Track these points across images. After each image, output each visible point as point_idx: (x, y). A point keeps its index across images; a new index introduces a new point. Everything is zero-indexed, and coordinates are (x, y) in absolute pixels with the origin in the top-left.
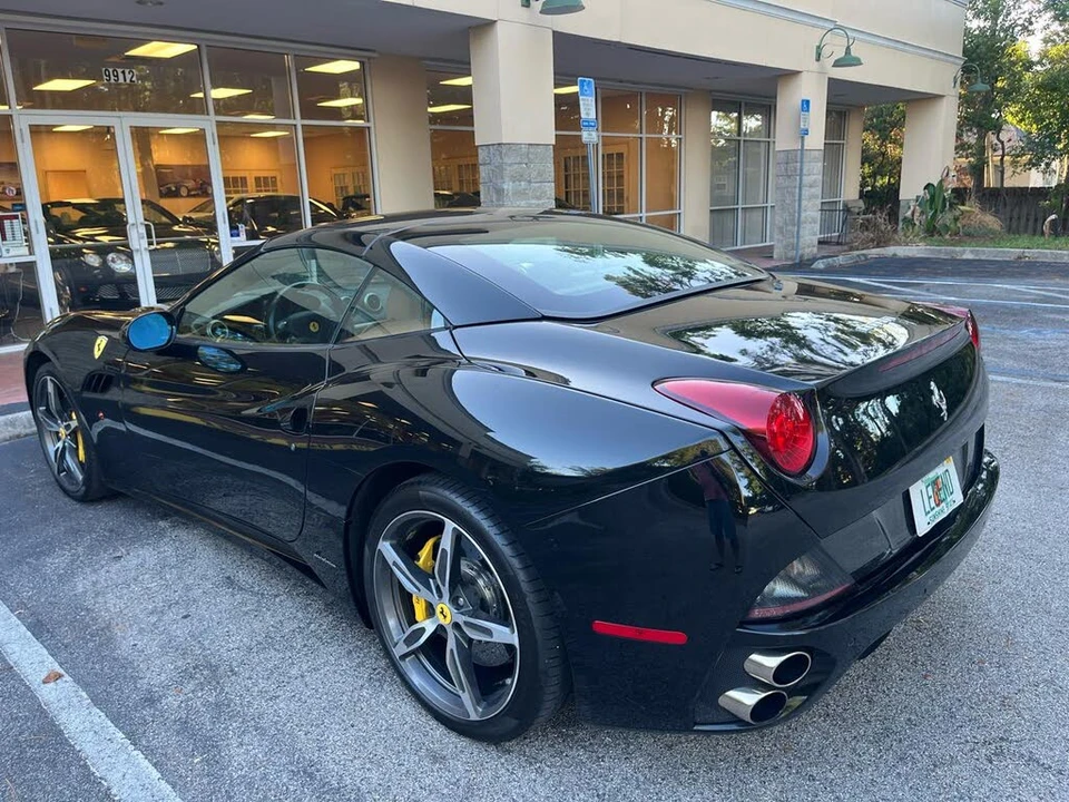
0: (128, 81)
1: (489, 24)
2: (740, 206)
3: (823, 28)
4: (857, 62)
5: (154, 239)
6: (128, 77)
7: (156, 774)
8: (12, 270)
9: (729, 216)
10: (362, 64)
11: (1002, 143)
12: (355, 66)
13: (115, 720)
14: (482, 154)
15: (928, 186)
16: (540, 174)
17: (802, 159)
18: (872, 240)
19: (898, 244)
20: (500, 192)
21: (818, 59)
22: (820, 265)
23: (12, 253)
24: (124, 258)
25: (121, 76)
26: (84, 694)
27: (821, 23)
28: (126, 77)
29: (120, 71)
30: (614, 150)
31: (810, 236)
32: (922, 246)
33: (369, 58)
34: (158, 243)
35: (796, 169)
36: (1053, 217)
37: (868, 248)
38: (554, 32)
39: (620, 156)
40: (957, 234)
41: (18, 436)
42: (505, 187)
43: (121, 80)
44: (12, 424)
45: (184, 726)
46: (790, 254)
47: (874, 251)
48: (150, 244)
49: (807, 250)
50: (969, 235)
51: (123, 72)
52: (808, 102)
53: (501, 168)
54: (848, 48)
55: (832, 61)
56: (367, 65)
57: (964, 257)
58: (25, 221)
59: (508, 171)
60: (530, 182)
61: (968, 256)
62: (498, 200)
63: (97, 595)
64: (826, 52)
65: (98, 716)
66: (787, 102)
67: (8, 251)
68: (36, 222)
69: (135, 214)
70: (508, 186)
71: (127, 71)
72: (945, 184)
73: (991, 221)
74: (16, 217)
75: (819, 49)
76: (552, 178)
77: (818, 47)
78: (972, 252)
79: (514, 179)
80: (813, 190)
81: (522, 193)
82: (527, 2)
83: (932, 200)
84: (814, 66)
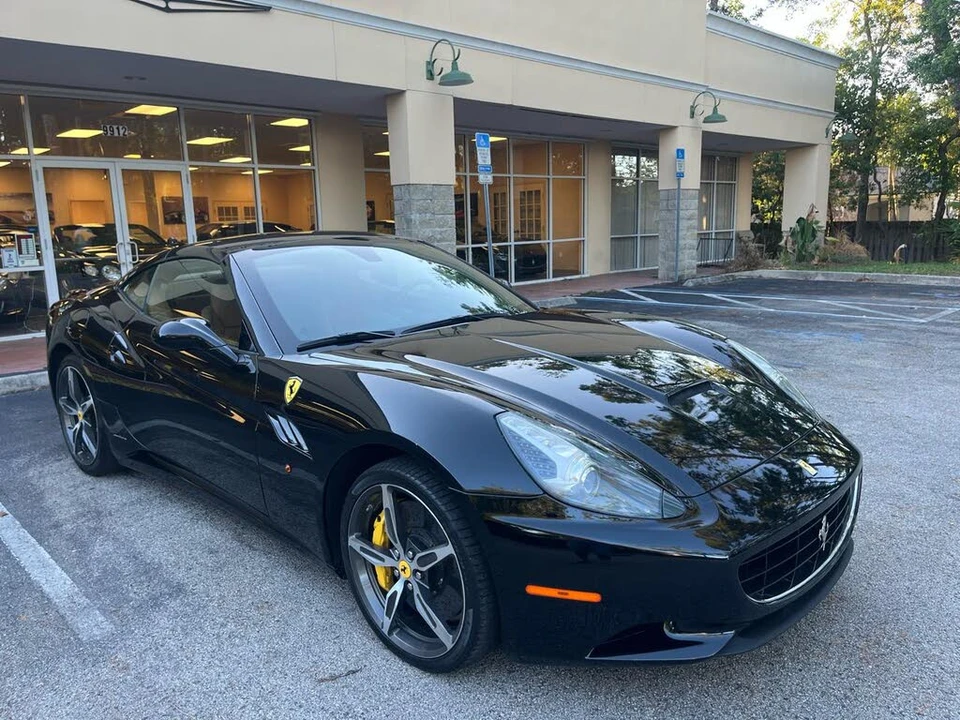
0: (121, 135)
1: (401, 93)
2: (639, 235)
3: (697, 92)
4: (722, 119)
5: (137, 255)
6: (122, 132)
7: (48, 556)
8: (26, 277)
9: (630, 243)
10: (310, 122)
11: (879, 183)
12: (304, 122)
13: (32, 534)
14: (396, 191)
15: (800, 220)
16: (442, 208)
17: (679, 197)
18: (744, 264)
19: (767, 267)
20: (409, 221)
21: (692, 117)
22: (690, 284)
23: (27, 263)
24: (116, 270)
25: (116, 131)
26: (18, 523)
27: (695, 88)
28: (120, 131)
29: (115, 127)
30: (534, 188)
31: (689, 261)
32: (784, 270)
33: (315, 117)
34: (140, 258)
35: (674, 205)
36: (903, 246)
37: (740, 271)
38: (455, 99)
39: (538, 192)
40: (824, 260)
41: (12, 392)
42: (413, 217)
43: (116, 134)
44: (9, 383)
45: (72, 538)
46: (672, 275)
47: (748, 273)
48: (134, 259)
49: (687, 272)
50: (835, 261)
51: (118, 128)
52: (682, 151)
53: (409, 202)
54: (715, 108)
55: (702, 118)
56: (312, 122)
57: (817, 279)
58: (38, 240)
59: (416, 205)
60: (434, 214)
61: (820, 278)
62: (408, 228)
63: (40, 478)
64: (698, 111)
65: (24, 533)
66: (667, 150)
67: (23, 262)
68: (45, 241)
69: (123, 235)
70: (415, 217)
71: (121, 127)
72: (810, 218)
73: (858, 249)
74: (30, 237)
75: (693, 108)
76: (453, 211)
77: (692, 107)
78: (823, 275)
79: (420, 212)
80: (691, 222)
81: (428, 223)
82: (431, 76)
83: (803, 230)
84: (689, 122)
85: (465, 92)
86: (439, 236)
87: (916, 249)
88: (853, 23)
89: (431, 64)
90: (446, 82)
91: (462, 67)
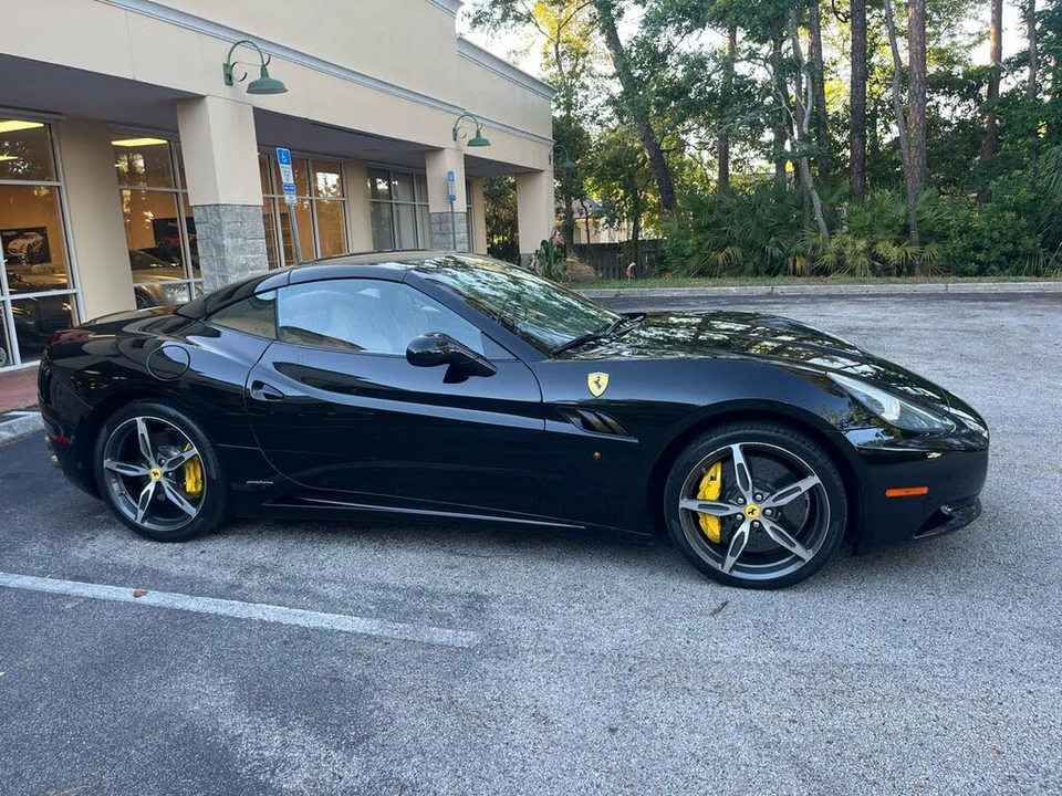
1: (200, 98)
3: (456, 114)
4: (485, 143)
10: (48, 125)
14: (196, 213)
15: (543, 243)
16: (253, 232)
17: (453, 220)
20: (220, 248)
21: (455, 139)
27: (454, 110)
33: (55, 120)
35: (449, 229)
36: (633, 264)
38: (254, 108)
40: (567, 280)
42: (225, 242)
50: (574, 281)
52: (452, 173)
53: (219, 226)
54: (478, 132)
55: (466, 141)
56: (50, 125)
59: (227, 229)
60: (245, 238)
62: (219, 254)
64: (460, 133)
66: (435, 173)
70: (227, 242)
72: (553, 241)
73: (586, 269)
75: (455, 131)
76: (263, 235)
77: (454, 129)
79: (232, 236)
81: (241, 249)
82: (229, 79)
83: (547, 254)
84: (452, 144)
85: (270, 102)
86: (252, 264)
87: (614, 269)
88: (546, 54)
89: (228, 67)
90: (254, 88)
91: (273, 74)
